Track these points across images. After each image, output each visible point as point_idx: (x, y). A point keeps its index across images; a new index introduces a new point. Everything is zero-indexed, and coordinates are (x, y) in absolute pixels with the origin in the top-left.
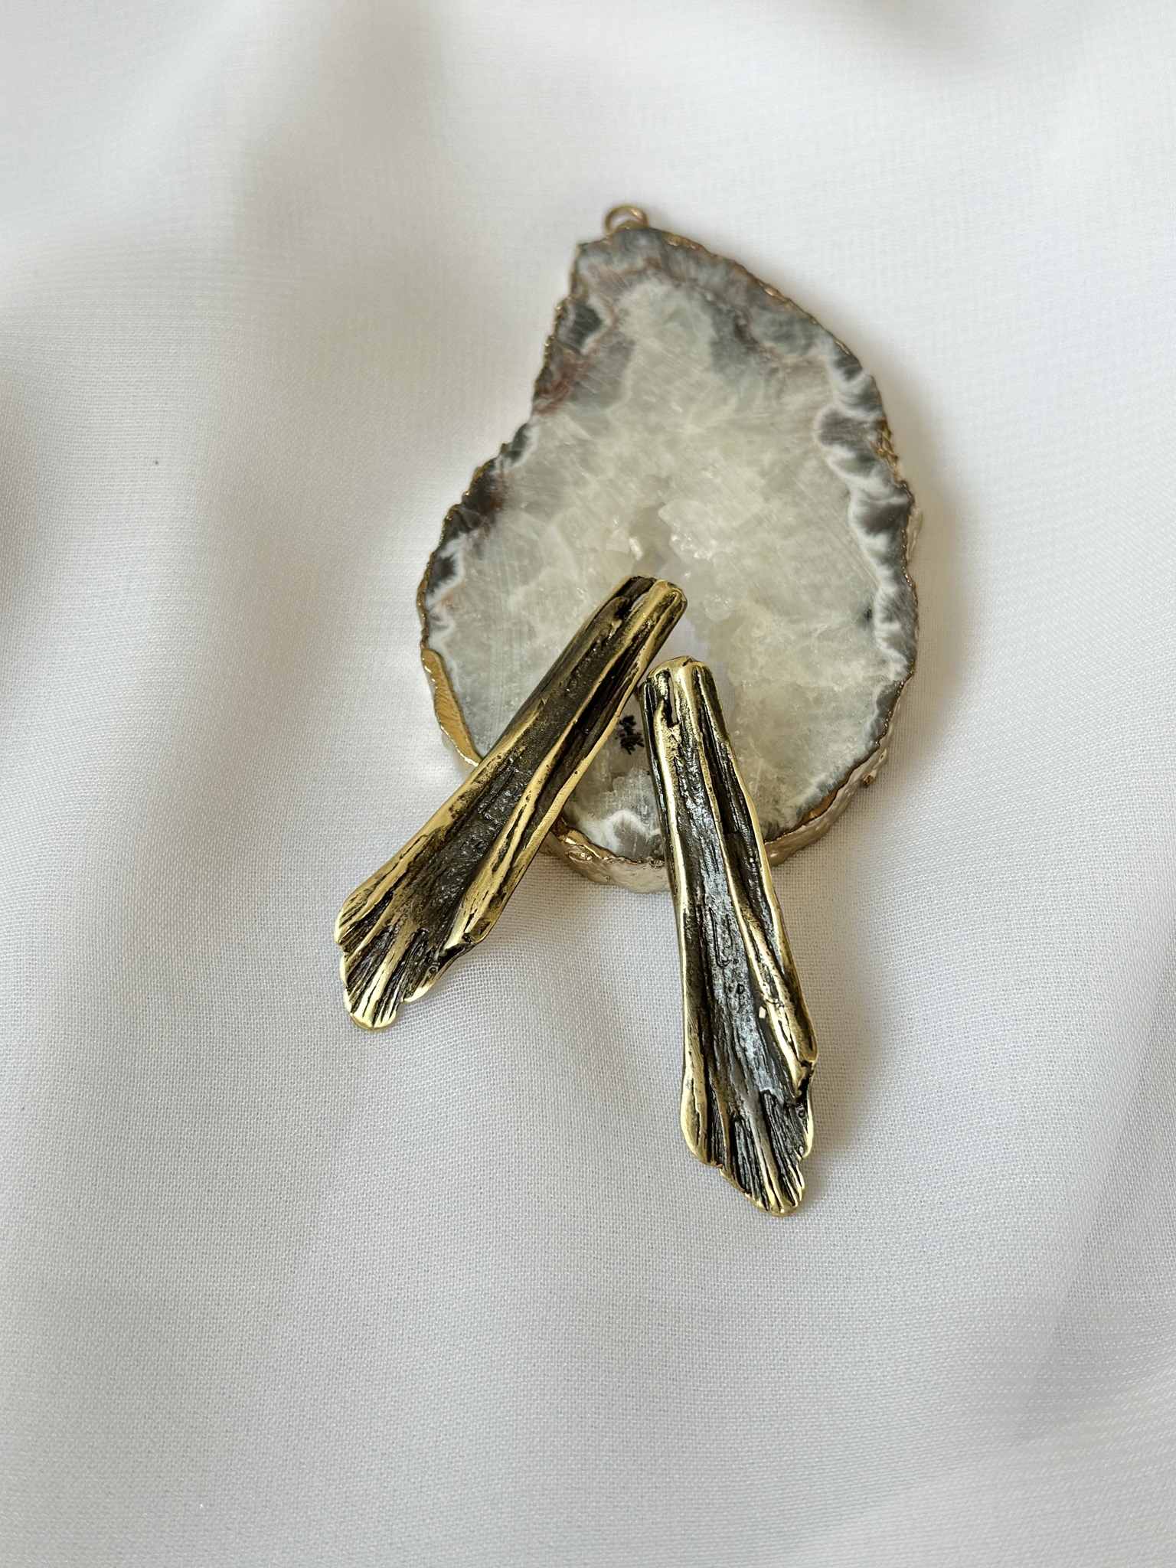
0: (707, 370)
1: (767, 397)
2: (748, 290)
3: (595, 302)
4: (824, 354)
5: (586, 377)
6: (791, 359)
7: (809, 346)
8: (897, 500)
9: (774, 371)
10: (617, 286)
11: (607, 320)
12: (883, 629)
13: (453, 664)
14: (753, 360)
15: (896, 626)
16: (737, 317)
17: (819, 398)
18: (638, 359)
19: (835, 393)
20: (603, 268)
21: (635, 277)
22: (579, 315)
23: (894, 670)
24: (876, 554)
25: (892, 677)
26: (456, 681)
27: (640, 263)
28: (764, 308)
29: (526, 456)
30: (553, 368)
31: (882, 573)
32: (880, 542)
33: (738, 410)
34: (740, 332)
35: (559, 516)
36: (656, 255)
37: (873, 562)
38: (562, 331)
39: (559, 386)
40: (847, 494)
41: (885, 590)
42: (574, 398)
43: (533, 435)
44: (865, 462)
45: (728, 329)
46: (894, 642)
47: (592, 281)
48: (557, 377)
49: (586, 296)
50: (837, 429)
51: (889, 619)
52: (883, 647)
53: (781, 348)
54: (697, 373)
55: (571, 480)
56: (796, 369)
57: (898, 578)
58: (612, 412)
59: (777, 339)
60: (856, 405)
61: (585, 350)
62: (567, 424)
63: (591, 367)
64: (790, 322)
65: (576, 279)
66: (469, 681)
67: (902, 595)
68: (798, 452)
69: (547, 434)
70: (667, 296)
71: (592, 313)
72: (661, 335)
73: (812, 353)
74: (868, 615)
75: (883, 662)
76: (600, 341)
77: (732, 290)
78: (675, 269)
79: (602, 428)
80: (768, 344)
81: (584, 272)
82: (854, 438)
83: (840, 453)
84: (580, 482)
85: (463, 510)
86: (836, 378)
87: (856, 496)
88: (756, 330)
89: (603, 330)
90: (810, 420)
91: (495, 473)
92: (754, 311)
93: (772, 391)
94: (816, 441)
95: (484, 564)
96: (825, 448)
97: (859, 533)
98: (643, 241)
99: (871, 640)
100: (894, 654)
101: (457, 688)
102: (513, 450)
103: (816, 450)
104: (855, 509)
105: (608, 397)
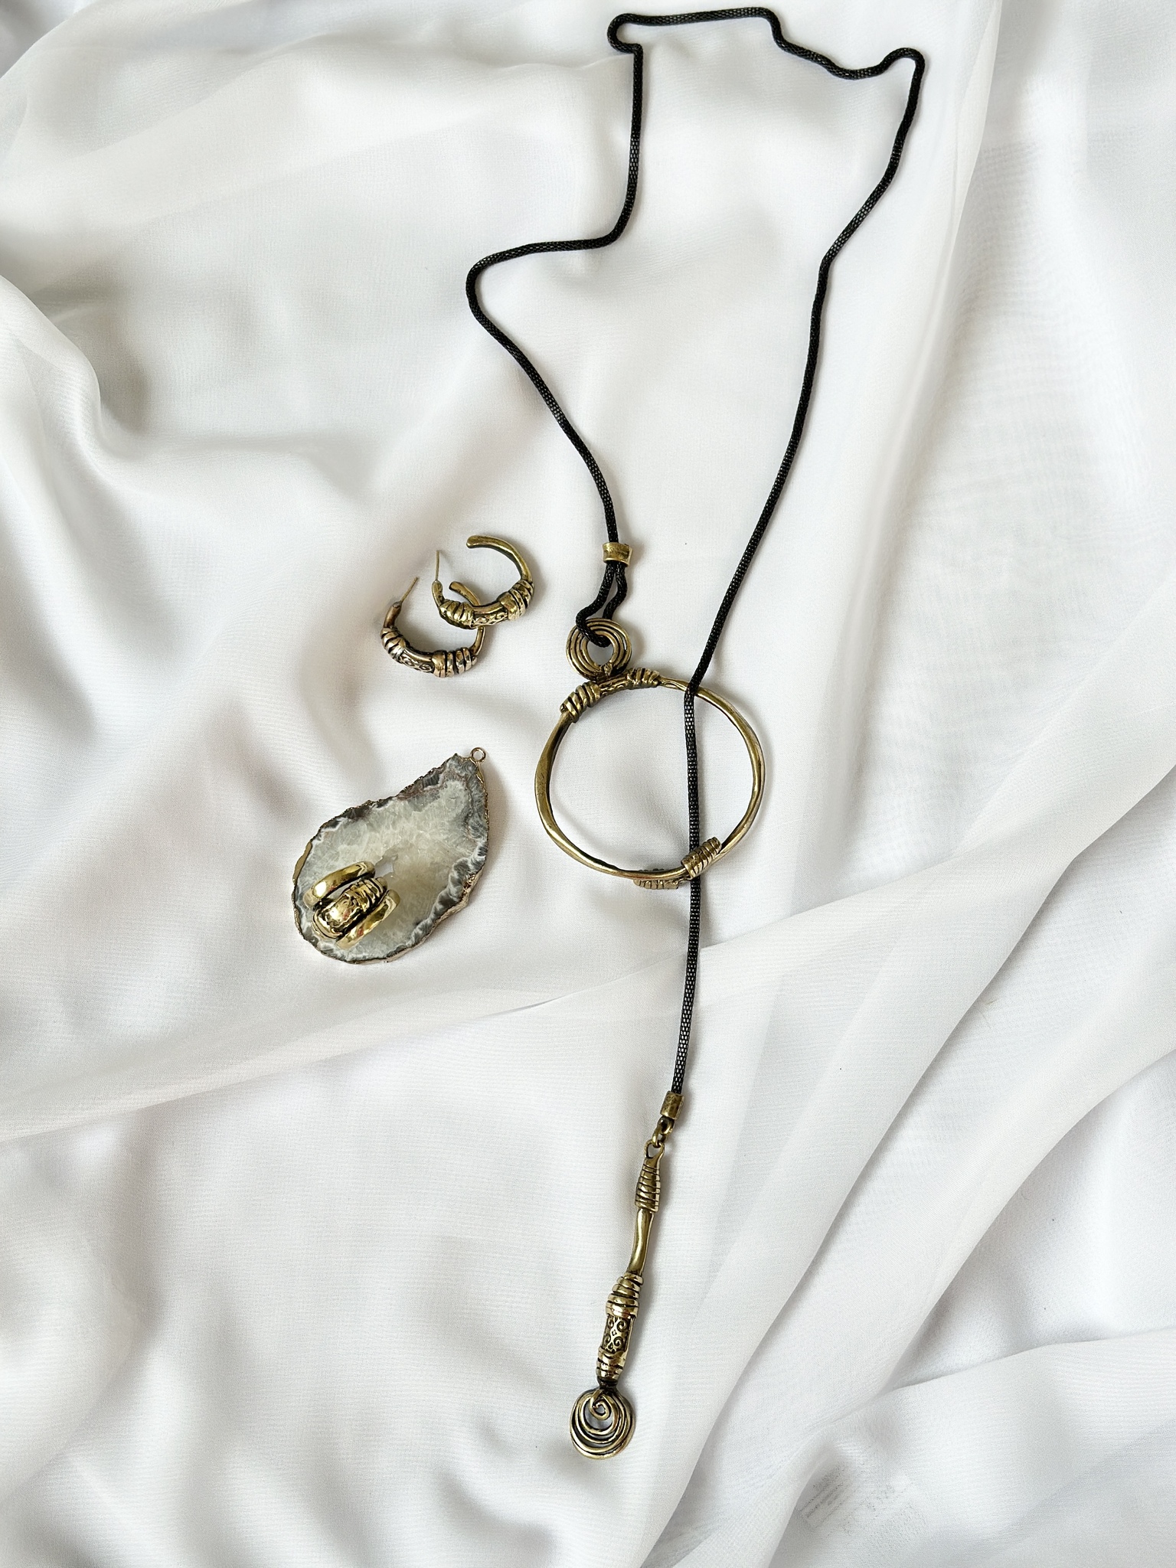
0: (448, 821)
1: (455, 843)
2: (482, 806)
3: (441, 776)
4: (481, 842)
5: (418, 797)
6: (471, 837)
7: (479, 837)
8: (455, 899)
9: (464, 836)
10: (452, 776)
11: (439, 785)
12: (418, 930)
13: (313, 852)
14: (462, 829)
15: (421, 932)
16: (470, 813)
17: (467, 854)
18: (435, 804)
19: (472, 857)
20: (454, 767)
21: (458, 777)
22: (434, 776)
23: (409, 943)
24: (436, 909)
25: (407, 944)
26: (310, 856)
27: (463, 775)
28: (480, 817)
29: (382, 808)
30: (413, 787)
31: (432, 916)
32: (439, 907)
33: (444, 840)
34: (467, 817)
35: (373, 833)
36: (470, 775)
37: (433, 911)
38: (426, 778)
39: (410, 795)
40: (446, 887)
41: (428, 921)
42: (409, 801)
43: (390, 803)
44: (458, 882)
45: (465, 814)
46: (417, 936)
47: (447, 770)
48: (411, 791)
49: (441, 773)
50: (462, 867)
51: (421, 929)
52: (413, 934)
53: (472, 831)
54: (445, 820)
55: (386, 824)
56: (470, 840)
57: (434, 921)
58: (415, 813)
59: (473, 827)
60: (473, 864)
61: (425, 789)
62: (400, 806)
63: (422, 795)
64: (481, 826)
65: (444, 765)
66: (312, 859)
67: (431, 926)
68: (446, 865)
69: (394, 806)
70: (461, 790)
71: (438, 778)
72: (448, 801)
73: (478, 839)
74: (417, 924)
75: (409, 938)
76: (431, 789)
77: (477, 803)
78: (470, 784)
79: (408, 817)
80: (470, 827)
81: (448, 765)
82: (462, 872)
83: (455, 875)
84: (388, 828)
85: (353, 811)
86: (477, 851)
87: (446, 890)
88: (471, 821)
89: (436, 786)
90: (459, 858)
91: (371, 807)
92: (476, 814)
93: (458, 842)
94: (453, 866)
95: (344, 830)
96: (453, 870)
97: (437, 900)
98: (470, 768)
99: (412, 931)
100: (413, 939)
101: (308, 859)
102: (381, 803)
103: (451, 868)
104: (443, 893)
105: (417, 808)
